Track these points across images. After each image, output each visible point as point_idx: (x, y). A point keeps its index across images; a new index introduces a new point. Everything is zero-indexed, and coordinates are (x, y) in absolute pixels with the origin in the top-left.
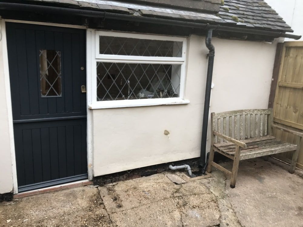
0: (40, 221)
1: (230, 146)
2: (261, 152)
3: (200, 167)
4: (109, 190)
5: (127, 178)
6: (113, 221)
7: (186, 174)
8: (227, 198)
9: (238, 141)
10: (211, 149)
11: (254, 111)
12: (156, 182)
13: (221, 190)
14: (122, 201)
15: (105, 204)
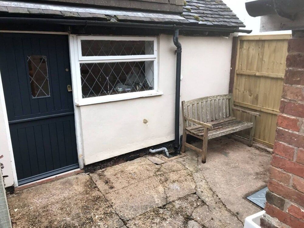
0: (44, 206)
1: (199, 128)
2: (225, 131)
3: (176, 149)
4: (100, 175)
5: (114, 164)
6: (109, 199)
7: (164, 155)
8: (200, 172)
9: (206, 124)
10: (184, 132)
11: (217, 97)
12: (139, 164)
13: (194, 166)
14: (113, 183)
15: (98, 187)
